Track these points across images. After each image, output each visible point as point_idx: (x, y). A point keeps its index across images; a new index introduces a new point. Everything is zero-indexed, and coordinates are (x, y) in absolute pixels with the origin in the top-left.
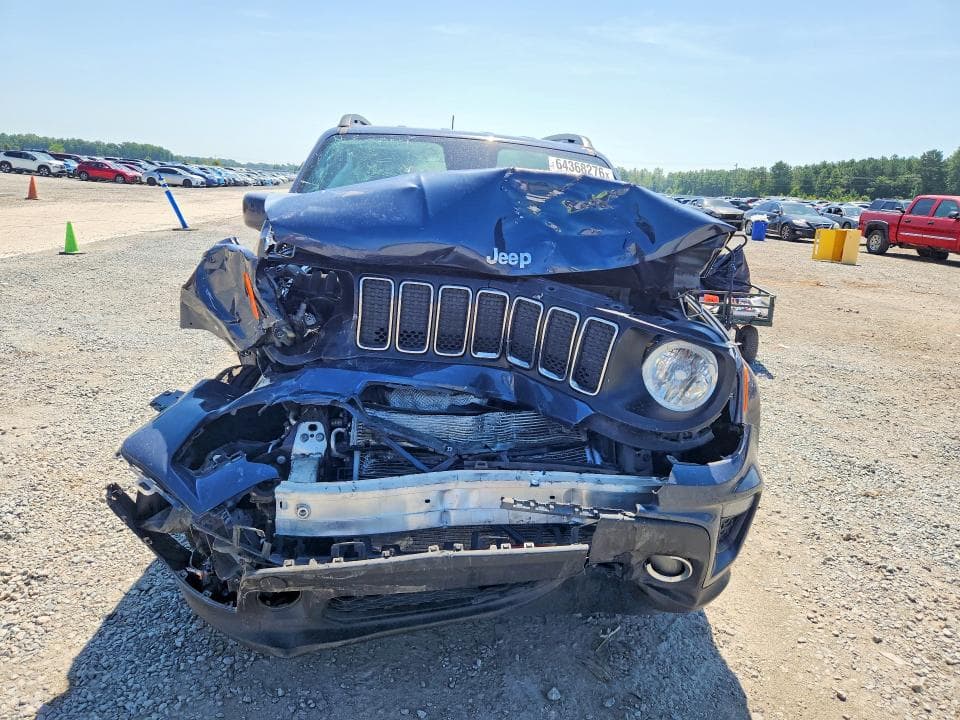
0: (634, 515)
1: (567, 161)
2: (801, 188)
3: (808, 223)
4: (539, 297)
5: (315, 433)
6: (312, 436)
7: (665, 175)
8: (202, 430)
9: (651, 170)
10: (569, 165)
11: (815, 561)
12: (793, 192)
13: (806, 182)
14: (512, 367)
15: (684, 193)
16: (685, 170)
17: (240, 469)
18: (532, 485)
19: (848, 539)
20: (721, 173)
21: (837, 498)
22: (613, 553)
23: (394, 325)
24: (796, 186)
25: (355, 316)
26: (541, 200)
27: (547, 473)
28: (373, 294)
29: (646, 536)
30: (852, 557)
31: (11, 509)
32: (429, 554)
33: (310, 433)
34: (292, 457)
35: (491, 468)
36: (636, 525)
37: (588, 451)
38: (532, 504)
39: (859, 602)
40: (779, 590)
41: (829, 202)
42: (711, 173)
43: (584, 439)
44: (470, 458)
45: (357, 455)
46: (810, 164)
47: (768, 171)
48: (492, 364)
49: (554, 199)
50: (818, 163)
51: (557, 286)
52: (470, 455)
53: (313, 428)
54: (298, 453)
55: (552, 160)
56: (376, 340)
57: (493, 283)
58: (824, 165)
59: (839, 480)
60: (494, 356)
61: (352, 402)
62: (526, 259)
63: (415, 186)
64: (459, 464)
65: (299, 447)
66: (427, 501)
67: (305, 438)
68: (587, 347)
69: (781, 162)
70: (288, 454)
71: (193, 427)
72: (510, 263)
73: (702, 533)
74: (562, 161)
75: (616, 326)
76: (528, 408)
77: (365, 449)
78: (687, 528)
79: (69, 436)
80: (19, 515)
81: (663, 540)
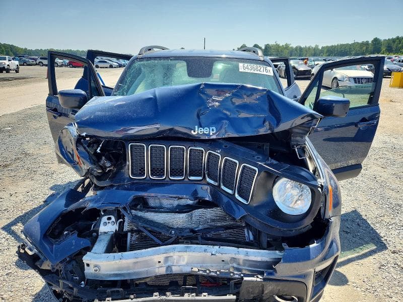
0: (262, 278)
1: (249, 65)
2: (386, 50)
3: (388, 69)
4: (219, 151)
5: (110, 221)
6: (109, 223)
7: (320, 48)
8: (60, 218)
9: (313, 46)
10: (249, 67)
11: (375, 266)
12: (382, 52)
13: (388, 47)
14: (209, 184)
15: (329, 55)
16: (330, 45)
17: (74, 241)
18: (212, 254)
19: (394, 252)
20: (347, 45)
21: (390, 227)
22: (252, 295)
23: (148, 166)
24: (383, 49)
25: (128, 163)
26: (220, 99)
27: (221, 247)
28: (136, 151)
29: (270, 287)
30: (395, 264)
31: (5, 236)
32: (154, 298)
33: (108, 221)
34: (99, 234)
35: (192, 243)
36: (263, 283)
37: (246, 230)
38: (208, 272)
39: (397, 293)
40: (355, 285)
41: (400, 56)
42: (342, 45)
43: (244, 225)
44: (182, 238)
45: (129, 234)
46: (391, 38)
47: (370, 42)
48: (199, 182)
49: (227, 98)
50: (394, 37)
51: (229, 145)
52: (182, 236)
53: (109, 219)
54: (102, 232)
55: (241, 65)
56: (140, 173)
57: (197, 143)
58: (398, 38)
59: (392, 216)
60: (200, 178)
61: (124, 208)
62: (213, 130)
63: (152, 97)
64: (176, 242)
65: (102, 229)
66: (159, 262)
67: (105, 224)
68: (243, 179)
69: (376, 38)
70: (97, 232)
71: (56, 216)
72: (205, 132)
73: (301, 285)
74: (246, 65)
75: (257, 169)
76: (217, 206)
77: (132, 231)
78: (292, 283)
79: (37, 196)
80: (7, 240)
81: (279, 289)
